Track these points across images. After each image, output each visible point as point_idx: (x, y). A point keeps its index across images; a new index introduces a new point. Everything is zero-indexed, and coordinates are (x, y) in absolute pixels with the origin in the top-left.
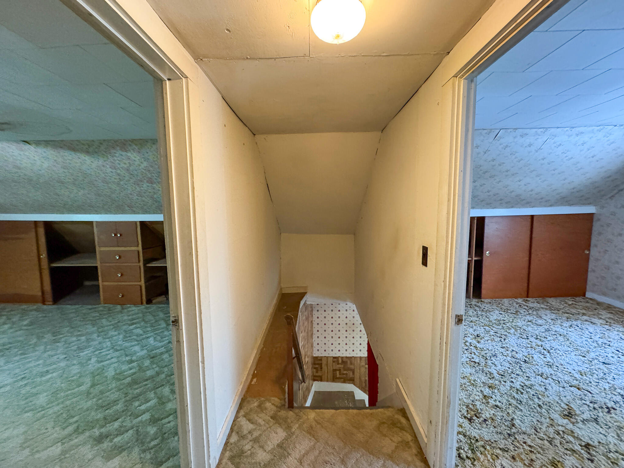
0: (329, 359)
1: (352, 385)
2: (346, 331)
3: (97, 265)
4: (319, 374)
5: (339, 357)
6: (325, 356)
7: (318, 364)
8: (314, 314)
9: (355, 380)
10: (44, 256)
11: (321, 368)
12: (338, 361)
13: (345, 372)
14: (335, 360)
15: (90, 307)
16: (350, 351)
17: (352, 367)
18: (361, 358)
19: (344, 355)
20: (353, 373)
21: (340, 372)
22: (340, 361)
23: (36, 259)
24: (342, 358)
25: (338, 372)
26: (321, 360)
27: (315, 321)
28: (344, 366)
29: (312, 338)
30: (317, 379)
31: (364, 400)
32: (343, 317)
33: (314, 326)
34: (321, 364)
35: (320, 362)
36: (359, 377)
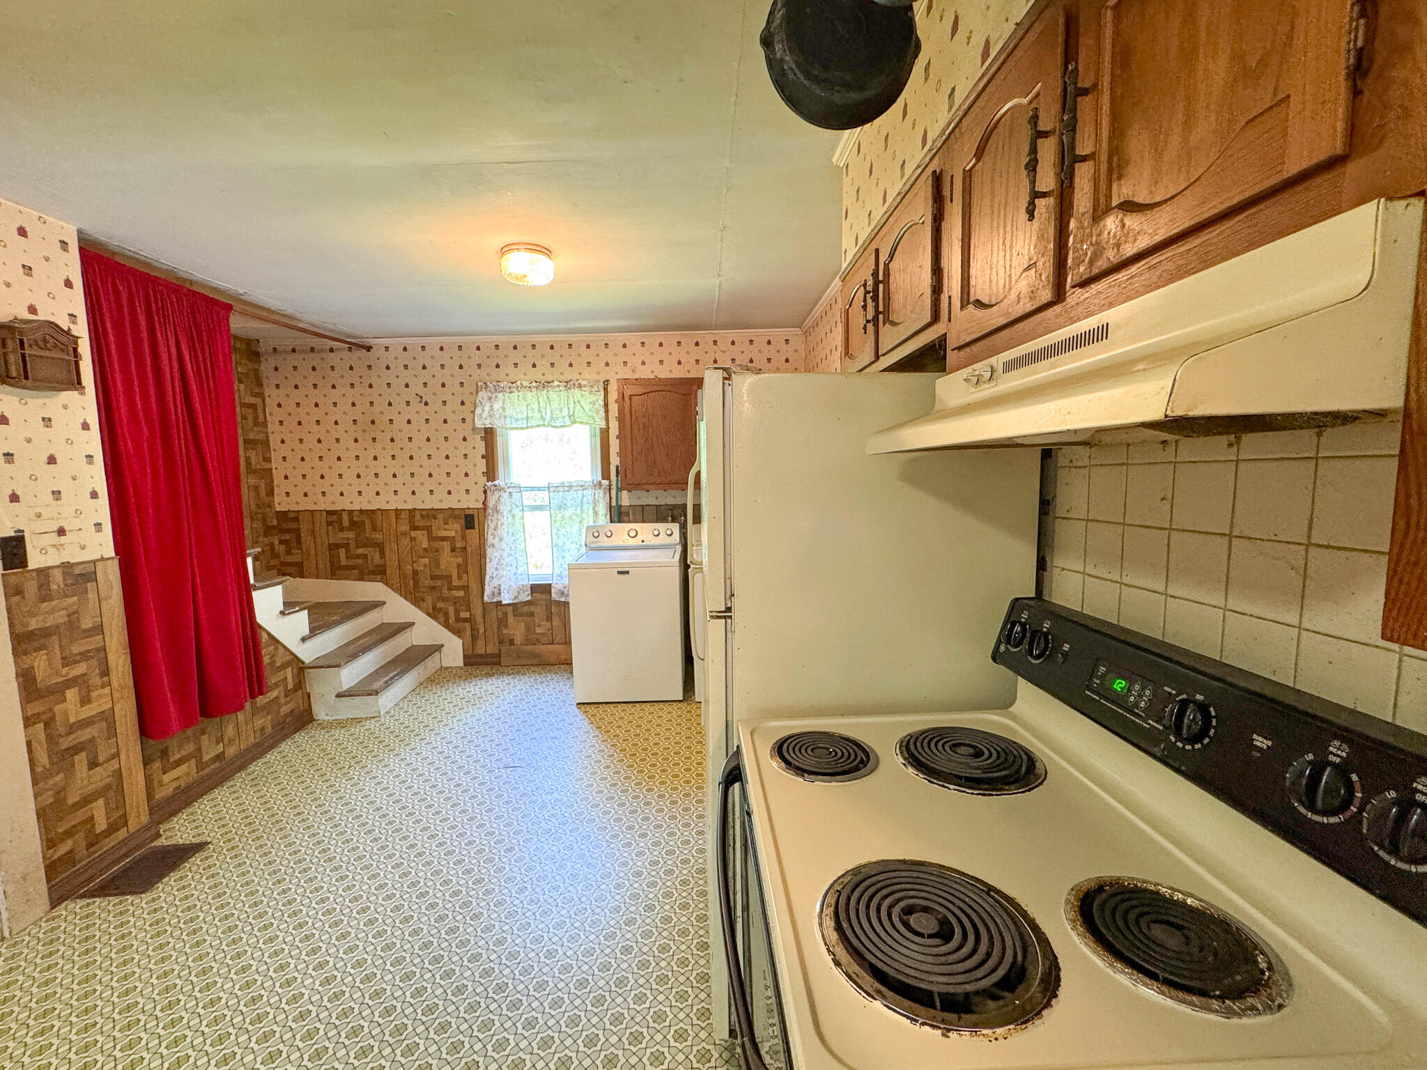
0: (317, 516)
1: (380, 584)
2: (356, 441)
4: (295, 558)
5: (344, 510)
6: (308, 510)
7: (287, 531)
8: (269, 396)
9: (388, 571)
11: (299, 542)
12: (340, 520)
13: (360, 551)
14: (335, 518)
16: (369, 494)
17: (377, 536)
18: (398, 512)
19: (356, 507)
20: (382, 555)
21: (348, 551)
22: (346, 522)
24: (351, 512)
25: (342, 552)
26: (296, 519)
27: (271, 414)
28: (357, 536)
29: (269, 460)
30: (290, 570)
31: (414, 624)
32: (344, 405)
33: (270, 428)
34: (297, 531)
35: (293, 525)
36: (397, 562)
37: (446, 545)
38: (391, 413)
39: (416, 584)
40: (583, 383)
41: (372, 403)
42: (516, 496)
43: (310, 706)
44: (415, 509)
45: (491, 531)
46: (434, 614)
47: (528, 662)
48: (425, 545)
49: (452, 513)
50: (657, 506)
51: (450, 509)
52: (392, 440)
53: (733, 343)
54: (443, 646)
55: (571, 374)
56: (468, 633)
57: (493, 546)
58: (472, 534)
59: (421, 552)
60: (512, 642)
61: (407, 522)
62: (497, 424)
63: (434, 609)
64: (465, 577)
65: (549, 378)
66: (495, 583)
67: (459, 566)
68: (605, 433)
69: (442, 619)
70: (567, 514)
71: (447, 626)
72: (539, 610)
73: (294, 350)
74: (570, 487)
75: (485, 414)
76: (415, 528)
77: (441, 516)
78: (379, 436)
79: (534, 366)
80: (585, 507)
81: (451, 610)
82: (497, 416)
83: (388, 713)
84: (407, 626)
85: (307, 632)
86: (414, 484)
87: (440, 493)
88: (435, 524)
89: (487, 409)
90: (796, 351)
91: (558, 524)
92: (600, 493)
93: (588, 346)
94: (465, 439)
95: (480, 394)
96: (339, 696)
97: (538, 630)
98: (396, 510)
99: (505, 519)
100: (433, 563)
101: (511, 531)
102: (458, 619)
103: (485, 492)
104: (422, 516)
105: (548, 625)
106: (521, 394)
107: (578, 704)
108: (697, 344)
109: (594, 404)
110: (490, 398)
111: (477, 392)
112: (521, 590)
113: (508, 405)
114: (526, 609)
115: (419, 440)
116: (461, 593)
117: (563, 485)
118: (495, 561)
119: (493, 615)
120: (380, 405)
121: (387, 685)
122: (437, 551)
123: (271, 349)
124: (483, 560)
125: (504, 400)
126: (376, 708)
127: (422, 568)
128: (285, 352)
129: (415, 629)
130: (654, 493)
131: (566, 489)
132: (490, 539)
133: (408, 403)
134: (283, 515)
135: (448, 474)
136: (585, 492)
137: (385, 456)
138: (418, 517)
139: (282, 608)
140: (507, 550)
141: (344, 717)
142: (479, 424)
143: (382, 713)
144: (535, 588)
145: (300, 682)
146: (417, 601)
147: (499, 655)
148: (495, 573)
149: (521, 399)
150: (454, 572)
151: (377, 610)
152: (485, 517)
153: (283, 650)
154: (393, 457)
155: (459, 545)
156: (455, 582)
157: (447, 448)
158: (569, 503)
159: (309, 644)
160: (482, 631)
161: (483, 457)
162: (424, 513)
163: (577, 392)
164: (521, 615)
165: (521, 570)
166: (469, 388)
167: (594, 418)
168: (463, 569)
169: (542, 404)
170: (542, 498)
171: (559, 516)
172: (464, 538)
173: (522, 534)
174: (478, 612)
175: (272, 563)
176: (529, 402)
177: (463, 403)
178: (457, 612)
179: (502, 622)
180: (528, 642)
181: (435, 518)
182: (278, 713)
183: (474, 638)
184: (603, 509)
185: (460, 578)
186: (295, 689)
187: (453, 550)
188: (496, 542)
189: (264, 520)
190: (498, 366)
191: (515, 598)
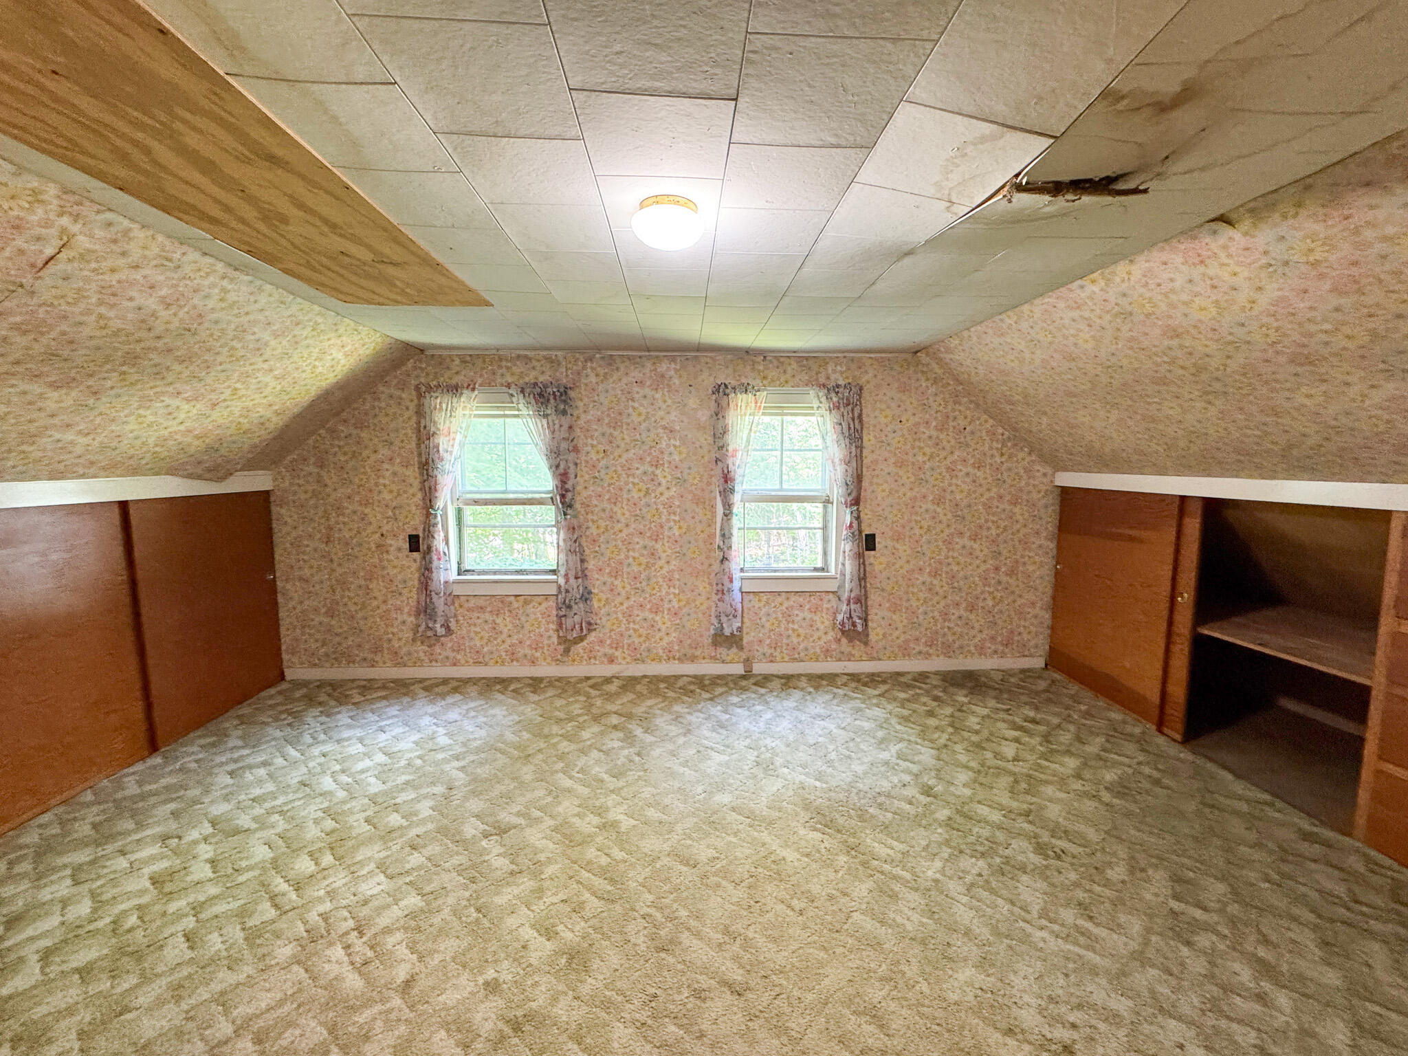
3: (1367, 682)
10: (1186, 598)
15: (1306, 824)
23: (1164, 606)
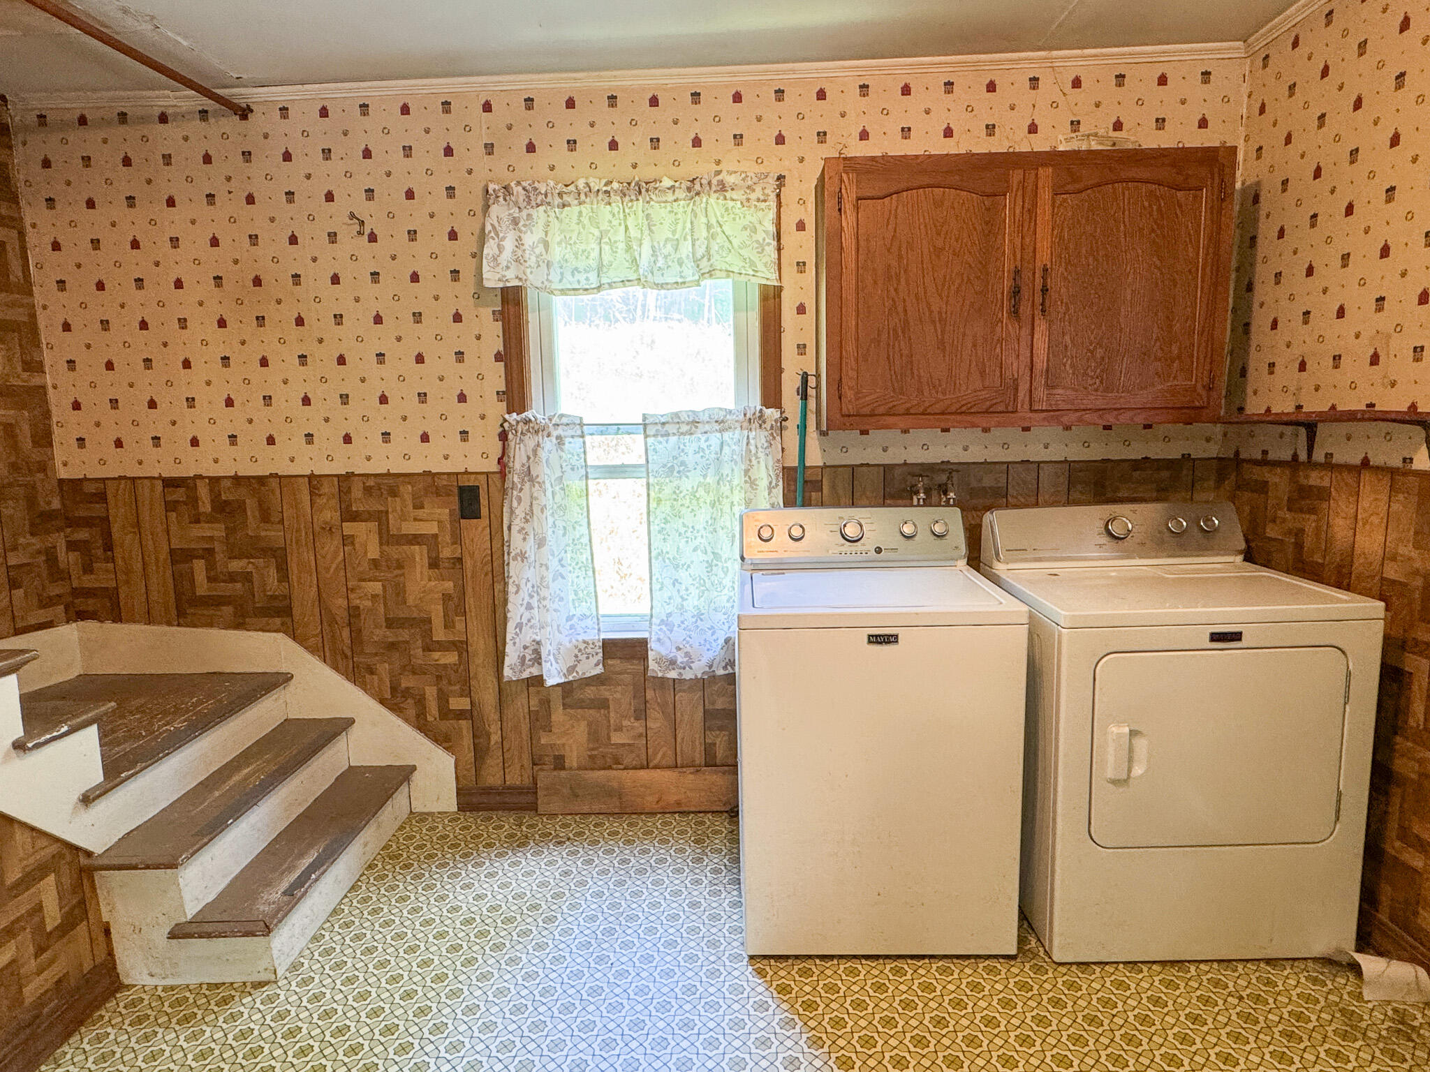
0: (144, 491)
1: (280, 635)
2: (222, 323)
4: (101, 578)
5: (200, 477)
6: (125, 478)
7: (87, 522)
8: (34, 226)
9: (296, 611)
11: (109, 547)
12: (194, 500)
13: (236, 565)
14: (179, 494)
16: (253, 439)
17: (273, 534)
18: (314, 481)
19: (225, 469)
20: (284, 573)
21: (210, 567)
22: (206, 507)
24: (215, 481)
25: (199, 566)
26: (102, 497)
27: (39, 266)
28: (230, 531)
29: (39, 368)
30: (91, 605)
31: (350, 722)
32: (195, 243)
33: (38, 299)
34: (104, 523)
35: (97, 510)
36: (315, 589)
37: (419, 554)
38: (296, 259)
39: (357, 637)
40: (730, 180)
41: (254, 239)
42: (572, 445)
43: (111, 954)
44: (350, 475)
45: (517, 523)
46: (394, 700)
47: (596, 807)
48: (373, 552)
49: (430, 484)
50: (888, 468)
51: (427, 474)
52: (300, 321)
53: (1077, 83)
54: (414, 768)
55: (697, 163)
56: (467, 741)
57: (523, 556)
58: (476, 531)
59: (365, 565)
60: (559, 762)
61: (334, 502)
62: (534, 278)
63: (394, 689)
64: (460, 626)
65: (646, 173)
66: (528, 636)
67: (446, 598)
68: (771, 300)
69: (412, 712)
70: (687, 484)
71: (422, 726)
72: (619, 696)
73: (83, 121)
74: (695, 423)
75: (507, 255)
76: (354, 517)
77: (407, 490)
78: (270, 311)
79: (613, 145)
80: (726, 470)
81: (431, 692)
82: (532, 261)
83: (295, 967)
84: (337, 728)
85: (97, 776)
86: (349, 419)
87: (406, 438)
88: (394, 505)
89: (509, 244)
90: (1226, 99)
91: (666, 507)
92: (759, 437)
93: (737, 98)
94: (457, 318)
95: (495, 210)
96: (179, 933)
97: (617, 738)
98: (311, 477)
99: (548, 497)
100: (389, 590)
101: (560, 524)
102: (445, 713)
103: (503, 436)
104: (368, 490)
105: (639, 726)
106: (585, 209)
107: (752, 957)
108: (991, 87)
109: (754, 230)
110: (515, 222)
111: (486, 207)
112: (581, 651)
113: (555, 238)
114: (590, 692)
115: (358, 321)
116: (451, 658)
117: (676, 418)
118: (525, 590)
119: (520, 706)
120: (273, 241)
121: (295, 894)
122: (400, 566)
123: (32, 118)
124: (498, 587)
125: (547, 225)
126: (262, 965)
127: (368, 603)
128: (64, 125)
129: (355, 732)
130: (921, 435)
131: (685, 428)
132: (516, 542)
133: (333, 237)
134: (72, 487)
135: (423, 397)
136: (727, 435)
137: (283, 360)
138: (357, 492)
139: (19, 732)
140: (554, 564)
141: (193, 981)
142: (492, 279)
143: (280, 973)
144: (611, 648)
145: (82, 902)
146: (357, 673)
147: (533, 789)
148: (527, 615)
149: (585, 221)
150: (437, 613)
151: (275, 694)
152: (504, 492)
153: (27, 834)
154: (303, 358)
155: (446, 553)
156: (439, 634)
157: (421, 338)
158: (690, 459)
159: (102, 807)
160: (495, 738)
161: (498, 357)
162: (371, 483)
163: (714, 202)
164: (581, 704)
165: (583, 608)
166: (469, 197)
167: (752, 264)
168: (455, 605)
169: (634, 233)
170: (632, 450)
171: (668, 490)
172: (457, 539)
173: (584, 530)
174: (488, 698)
175: (55, 590)
176: (605, 226)
177: (453, 236)
178: (443, 698)
179: (540, 720)
180: (593, 763)
181: (394, 493)
182: (18, 1000)
183: (480, 753)
184: (766, 473)
185: (448, 625)
186: (66, 927)
187: (434, 564)
188: (530, 547)
189: (31, 501)
190: (531, 148)
191: (572, 669)
